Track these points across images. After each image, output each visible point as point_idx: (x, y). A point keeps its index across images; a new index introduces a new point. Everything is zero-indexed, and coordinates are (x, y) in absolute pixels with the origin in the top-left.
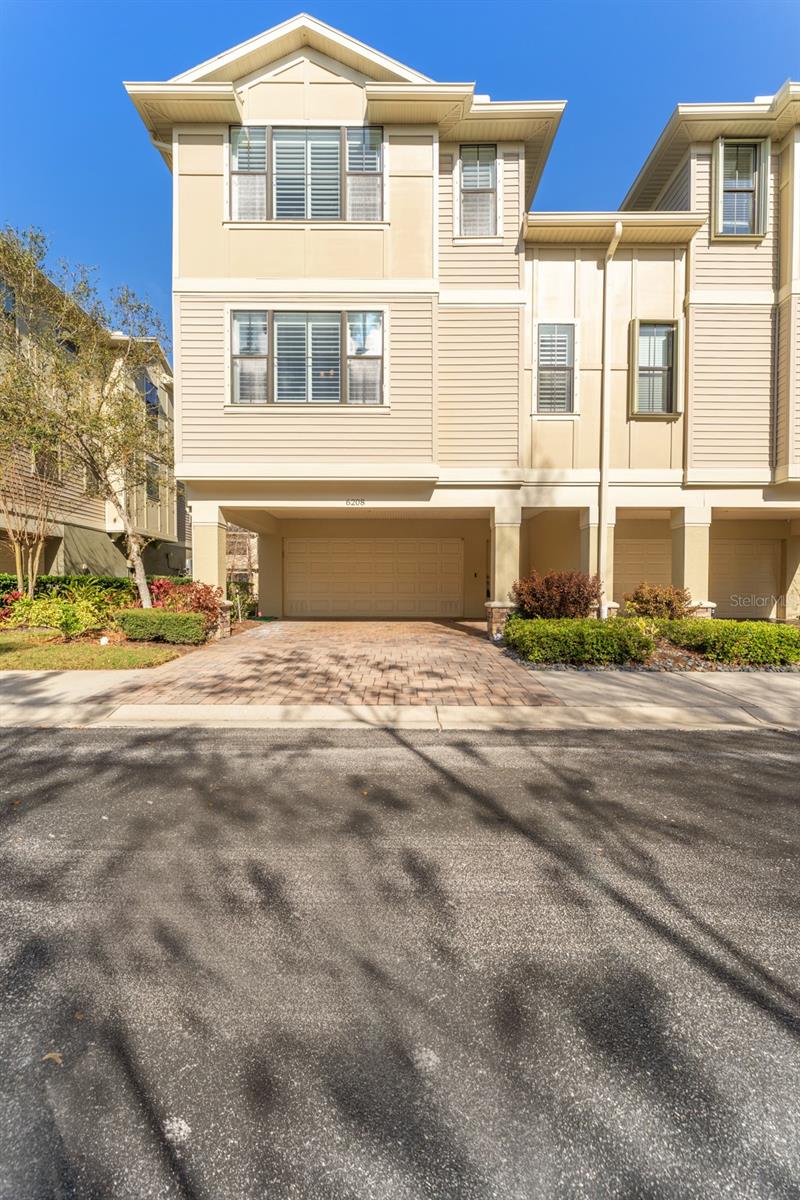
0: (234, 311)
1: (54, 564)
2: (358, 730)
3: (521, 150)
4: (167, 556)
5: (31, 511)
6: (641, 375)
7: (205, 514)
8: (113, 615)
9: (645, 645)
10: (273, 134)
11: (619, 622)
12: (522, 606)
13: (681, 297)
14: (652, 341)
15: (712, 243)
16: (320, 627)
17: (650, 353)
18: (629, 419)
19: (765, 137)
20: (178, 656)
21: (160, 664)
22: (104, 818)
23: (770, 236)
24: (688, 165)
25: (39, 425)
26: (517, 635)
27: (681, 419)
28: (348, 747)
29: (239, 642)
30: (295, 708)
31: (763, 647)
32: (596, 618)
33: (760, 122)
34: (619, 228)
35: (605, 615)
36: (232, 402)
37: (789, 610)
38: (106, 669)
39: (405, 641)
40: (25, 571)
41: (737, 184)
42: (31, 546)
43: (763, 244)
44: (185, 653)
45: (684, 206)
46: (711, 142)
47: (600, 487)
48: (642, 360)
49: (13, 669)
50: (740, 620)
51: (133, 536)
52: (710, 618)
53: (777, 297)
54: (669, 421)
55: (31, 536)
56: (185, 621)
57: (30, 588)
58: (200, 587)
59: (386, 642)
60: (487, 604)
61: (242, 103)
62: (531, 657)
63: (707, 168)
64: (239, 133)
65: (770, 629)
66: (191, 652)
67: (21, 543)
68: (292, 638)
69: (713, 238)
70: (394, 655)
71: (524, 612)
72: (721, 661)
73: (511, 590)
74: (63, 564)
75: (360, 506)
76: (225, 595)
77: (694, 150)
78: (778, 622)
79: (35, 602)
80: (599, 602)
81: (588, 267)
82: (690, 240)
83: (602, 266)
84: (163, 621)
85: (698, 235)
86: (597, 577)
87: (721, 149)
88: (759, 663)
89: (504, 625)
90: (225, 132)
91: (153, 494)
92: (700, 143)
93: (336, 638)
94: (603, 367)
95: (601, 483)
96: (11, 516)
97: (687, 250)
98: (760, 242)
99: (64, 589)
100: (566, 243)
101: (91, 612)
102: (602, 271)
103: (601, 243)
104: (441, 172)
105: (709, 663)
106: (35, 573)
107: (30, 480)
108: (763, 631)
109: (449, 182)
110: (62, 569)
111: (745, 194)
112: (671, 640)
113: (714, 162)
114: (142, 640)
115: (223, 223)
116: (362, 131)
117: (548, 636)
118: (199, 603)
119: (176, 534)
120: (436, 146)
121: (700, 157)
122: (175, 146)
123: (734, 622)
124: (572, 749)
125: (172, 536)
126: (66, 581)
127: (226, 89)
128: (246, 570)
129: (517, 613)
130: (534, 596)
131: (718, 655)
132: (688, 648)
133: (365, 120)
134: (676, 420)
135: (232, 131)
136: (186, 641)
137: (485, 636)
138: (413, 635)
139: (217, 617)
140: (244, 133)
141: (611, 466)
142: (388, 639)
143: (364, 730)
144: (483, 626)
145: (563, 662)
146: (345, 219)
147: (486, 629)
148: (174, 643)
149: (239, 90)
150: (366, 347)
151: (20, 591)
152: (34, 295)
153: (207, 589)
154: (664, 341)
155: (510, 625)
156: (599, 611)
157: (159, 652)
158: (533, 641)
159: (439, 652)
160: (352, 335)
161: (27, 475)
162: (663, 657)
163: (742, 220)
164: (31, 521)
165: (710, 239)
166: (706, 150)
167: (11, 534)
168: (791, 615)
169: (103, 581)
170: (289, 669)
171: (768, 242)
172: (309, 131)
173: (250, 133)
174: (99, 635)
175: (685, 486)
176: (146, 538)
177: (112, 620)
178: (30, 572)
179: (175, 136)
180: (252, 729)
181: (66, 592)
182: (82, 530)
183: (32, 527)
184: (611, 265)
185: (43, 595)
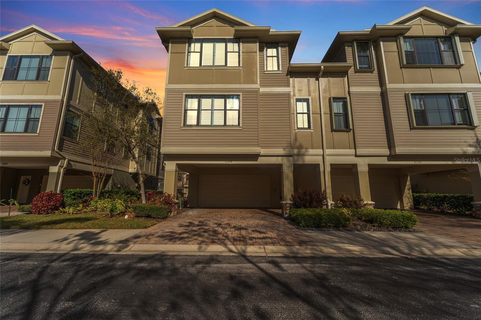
0: (186, 95)
1: (108, 185)
2: (233, 256)
3: (287, 44)
4: (151, 182)
5: (102, 165)
6: (335, 116)
7: (170, 166)
8: (130, 206)
9: (348, 220)
10: (203, 40)
11: (336, 210)
12: (295, 203)
13: (347, 90)
14: (338, 104)
15: (355, 72)
16: (213, 211)
17: (337, 108)
18: (332, 131)
19: (370, 40)
20: (156, 224)
21: (149, 227)
22: (134, 293)
23: (376, 70)
24: (344, 48)
25: (112, 134)
26: (295, 215)
27: (352, 131)
28: (230, 263)
29: (181, 218)
30: (204, 246)
31: (396, 221)
32: (326, 208)
33: (367, 36)
34: (322, 67)
35: (330, 208)
36: (184, 126)
37: (405, 205)
38: (128, 229)
39: (248, 218)
40: (96, 188)
41: (362, 54)
42: (100, 178)
43: (374, 72)
44: (159, 222)
45: (345, 61)
46: (352, 42)
47: (323, 156)
48: (335, 110)
49: (90, 229)
50: (386, 209)
51: (141, 174)
52: (373, 208)
53: (382, 89)
54: (347, 132)
55: (101, 174)
56: (160, 209)
57: (97, 195)
58: (166, 195)
59: (240, 218)
60: (281, 202)
61: (193, 32)
62: (301, 225)
63: (351, 50)
64: (191, 41)
65: (398, 213)
66: (161, 222)
67: (97, 177)
68: (202, 216)
69: (356, 71)
70: (244, 224)
71: (296, 205)
72: (380, 227)
73: (290, 197)
74: (111, 185)
75: (230, 163)
76: (176, 198)
77: (346, 44)
78: (402, 210)
79: (99, 201)
80: (327, 201)
81: (312, 80)
82: (348, 71)
83: (317, 79)
84: (151, 209)
85: (350, 70)
86: (325, 191)
87: (355, 44)
88: (396, 228)
89: (289, 211)
90: (187, 41)
91: (149, 158)
92: (348, 42)
93: (220, 216)
94: (321, 113)
95: (323, 154)
96: (95, 167)
97: (347, 75)
98: (373, 72)
99: (110, 195)
100: (304, 72)
101: (122, 205)
102: (318, 81)
103: (316, 72)
104: (260, 51)
105: (376, 228)
106: (101, 189)
107: (104, 153)
108: (395, 214)
109: (262, 54)
110: (110, 187)
111: (365, 57)
112: (358, 217)
113: (353, 48)
114: (142, 217)
115: (185, 67)
116: (233, 40)
117: (307, 216)
118: (166, 201)
119: (155, 173)
120: (258, 44)
121: (348, 46)
122: (170, 45)
123: (383, 210)
124: (323, 265)
125: (154, 173)
126: (111, 192)
127: (188, 28)
128: (181, 187)
129: (293, 206)
130: (300, 199)
131: (378, 224)
132: (365, 221)
133: (234, 37)
134: (350, 131)
135: (189, 40)
136: (160, 217)
137: (281, 216)
138: (251, 215)
139: (172, 207)
140: (193, 41)
141: (327, 148)
142: (241, 217)
143: (235, 256)
144: (280, 211)
145: (314, 227)
146: (227, 66)
147: (281, 213)
148: (155, 218)
149: (192, 29)
150: (234, 107)
151: (94, 196)
152: (116, 90)
153: (169, 195)
154: (342, 104)
155: (291, 211)
156: (327, 205)
157: (149, 222)
158: (301, 218)
159: (262, 222)
160: (228, 102)
161: (103, 151)
162: (355, 225)
163: (365, 65)
164: (102, 169)
165: (355, 71)
166: (350, 44)
167: (94, 174)
168: (406, 207)
169: (126, 192)
170: (200, 229)
171: (376, 71)
172: (215, 40)
173: (195, 41)
174: (124, 214)
175: (356, 156)
176: (146, 175)
177: (130, 208)
178: (98, 189)
179: (170, 41)
180: (189, 255)
181: (111, 197)
182: (120, 172)
183: (102, 171)
184: (320, 79)
185: (102, 198)
